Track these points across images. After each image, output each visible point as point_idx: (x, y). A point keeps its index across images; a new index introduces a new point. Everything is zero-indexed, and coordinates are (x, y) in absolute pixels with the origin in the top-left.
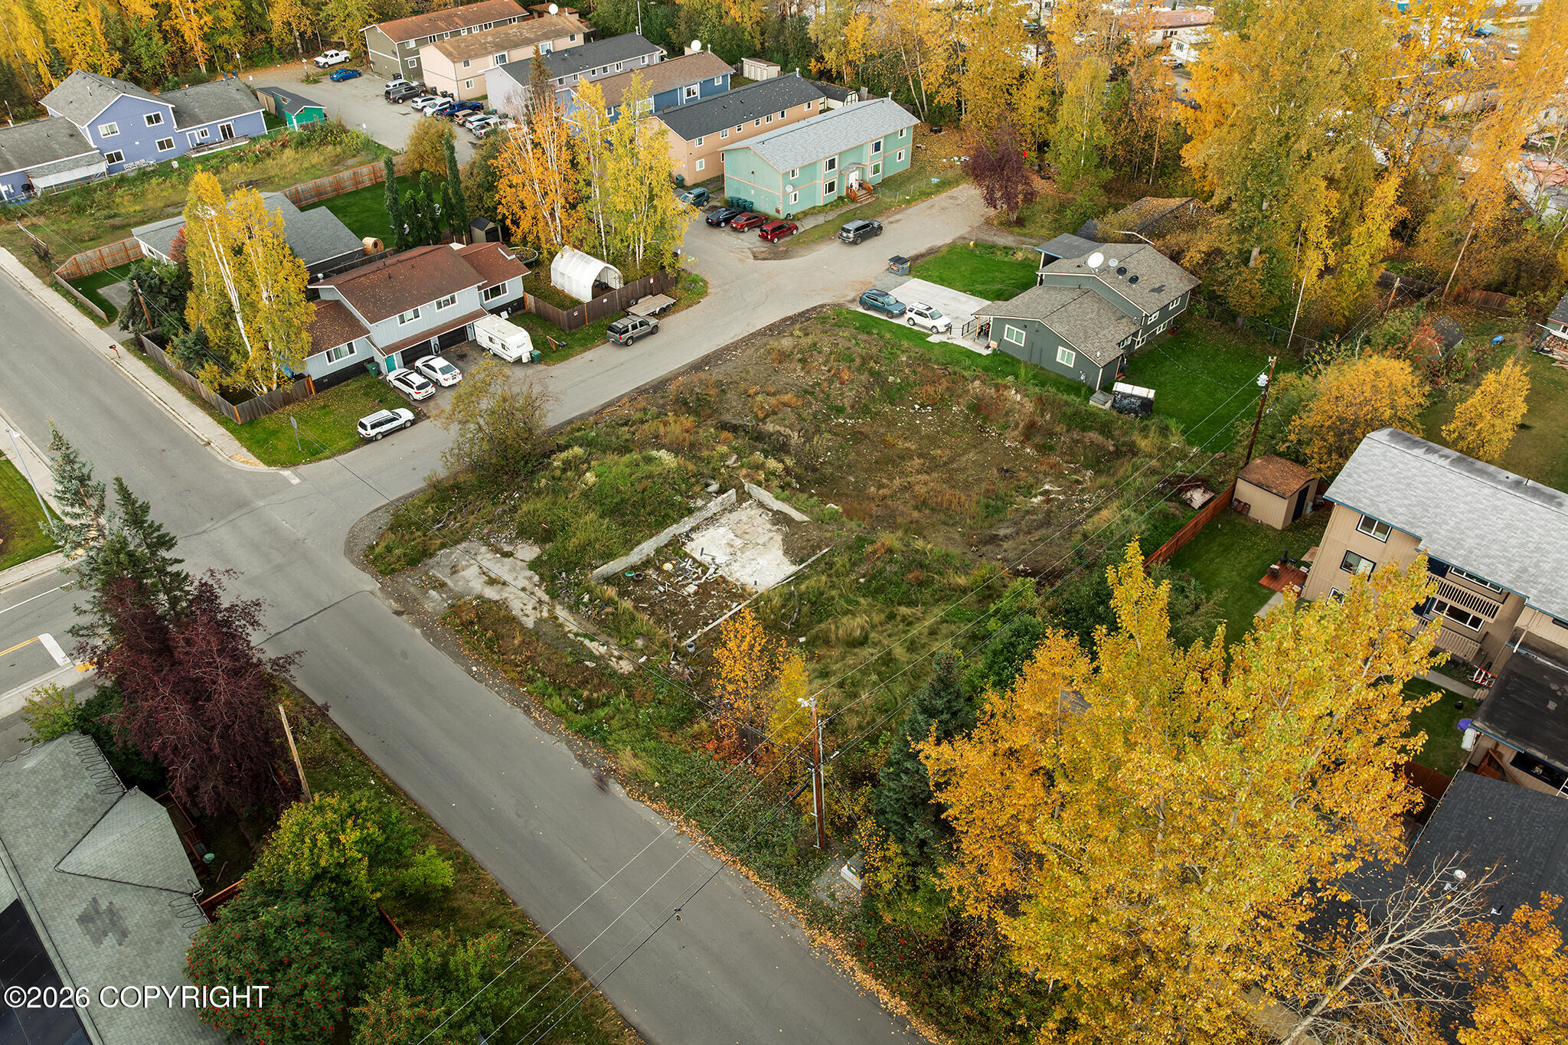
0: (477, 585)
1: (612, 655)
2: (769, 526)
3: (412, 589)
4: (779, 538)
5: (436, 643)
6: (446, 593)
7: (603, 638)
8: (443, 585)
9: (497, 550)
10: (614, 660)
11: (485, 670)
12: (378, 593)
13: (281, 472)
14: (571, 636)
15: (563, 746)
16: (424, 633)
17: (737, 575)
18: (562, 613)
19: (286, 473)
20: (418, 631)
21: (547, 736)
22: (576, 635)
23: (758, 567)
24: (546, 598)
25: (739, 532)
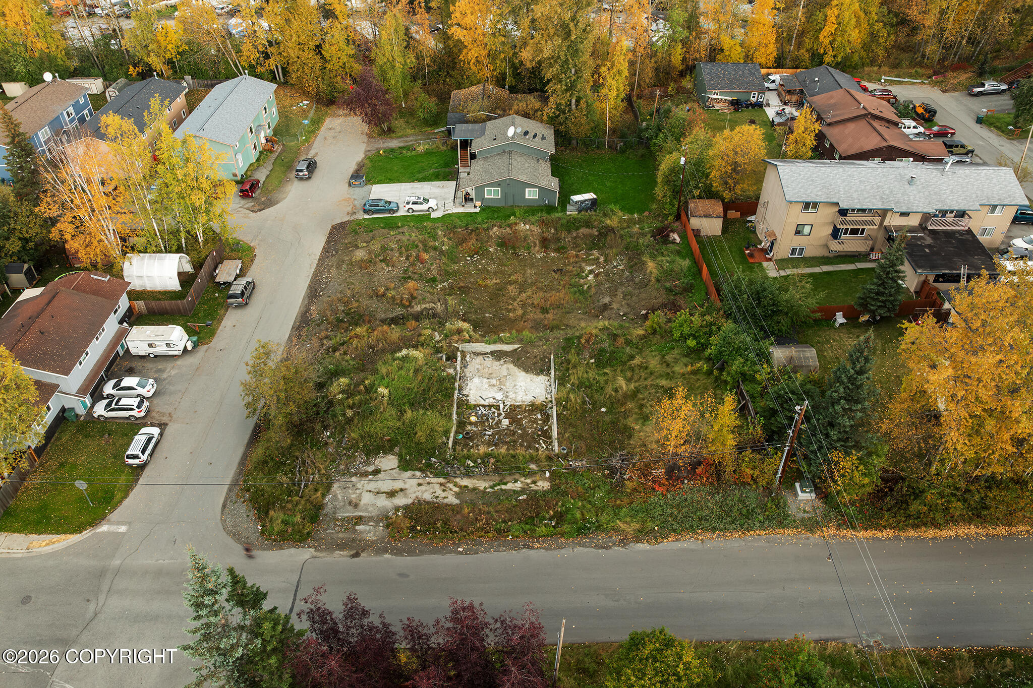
0: (384, 503)
1: (528, 484)
2: (497, 363)
3: (340, 535)
4: (511, 366)
5: (411, 553)
6: (369, 521)
7: (508, 478)
8: (360, 518)
9: (366, 474)
10: (533, 485)
11: (468, 545)
12: (318, 554)
13: (98, 530)
14: (488, 490)
15: (579, 550)
16: (396, 554)
17: (519, 399)
18: (465, 482)
19: (104, 528)
20: (387, 556)
21: (563, 551)
22: (492, 487)
23: (523, 388)
24: (442, 480)
25: (487, 376)
